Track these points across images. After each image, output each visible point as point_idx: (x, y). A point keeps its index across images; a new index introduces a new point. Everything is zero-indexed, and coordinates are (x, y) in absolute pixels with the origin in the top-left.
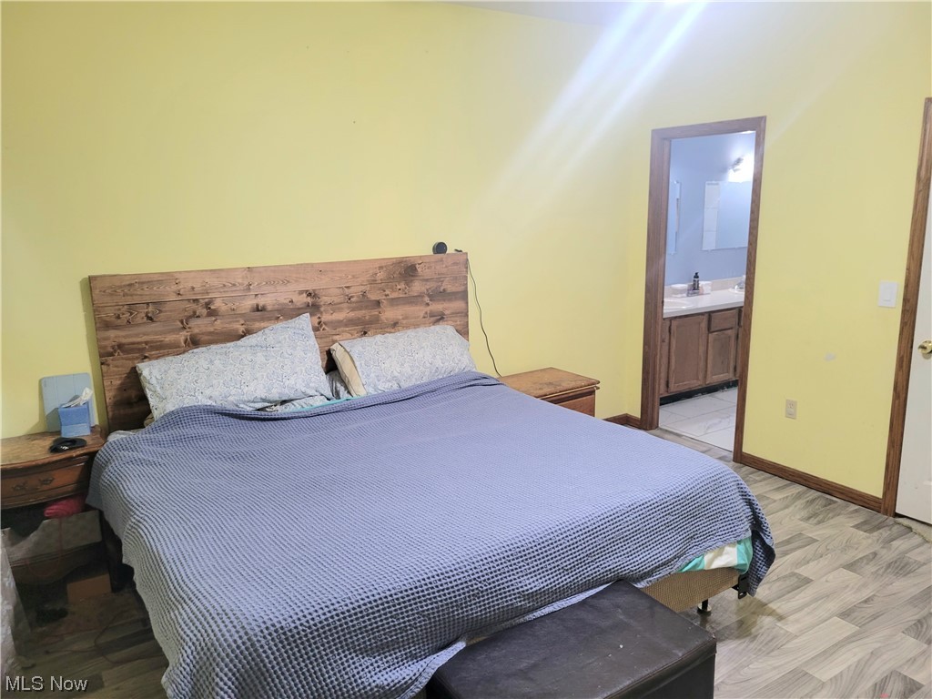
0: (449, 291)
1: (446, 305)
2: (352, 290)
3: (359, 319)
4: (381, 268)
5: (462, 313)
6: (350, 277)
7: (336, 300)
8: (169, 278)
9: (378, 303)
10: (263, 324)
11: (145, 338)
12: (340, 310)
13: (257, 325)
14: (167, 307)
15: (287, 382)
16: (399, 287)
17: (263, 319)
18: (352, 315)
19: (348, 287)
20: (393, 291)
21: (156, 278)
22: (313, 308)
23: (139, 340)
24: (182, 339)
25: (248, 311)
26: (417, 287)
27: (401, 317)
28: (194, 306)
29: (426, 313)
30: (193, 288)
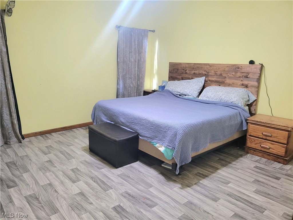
0: (251, 77)
1: (249, 82)
2: (218, 72)
3: (218, 81)
4: (227, 67)
5: (255, 86)
6: (218, 68)
7: (213, 74)
8: (180, 64)
9: (225, 77)
10: (195, 77)
11: (175, 76)
12: (214, 77)
13: (194, 77)
14: (179, 70)
15: (185, 90)
16: (232, 74)
17: (195, 76)
18: (217, 79)
19: (217, 71)
20: (230, 75)
21: (178, 64)
22: (207, 75)
23: (174, 76)
24: (180, 78)
25: (192, 74)
26: (239, 74)
27: (231, 83)
28: (183, 71)
29: (241, 84)
30: (184, 67)
